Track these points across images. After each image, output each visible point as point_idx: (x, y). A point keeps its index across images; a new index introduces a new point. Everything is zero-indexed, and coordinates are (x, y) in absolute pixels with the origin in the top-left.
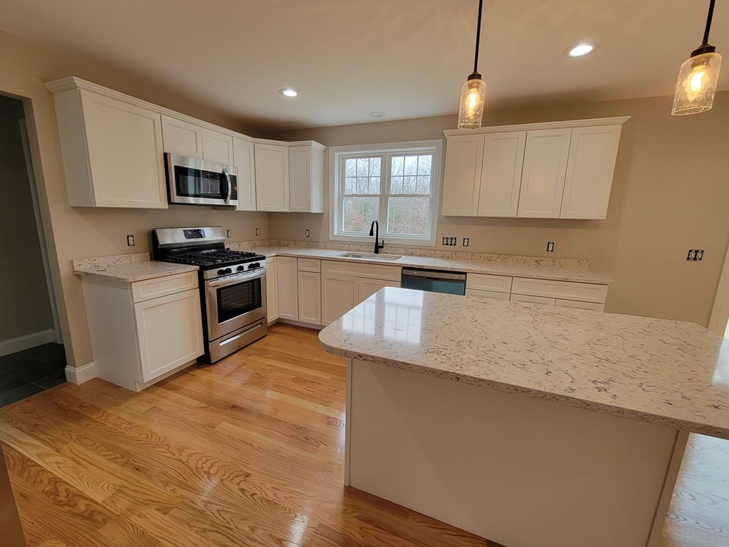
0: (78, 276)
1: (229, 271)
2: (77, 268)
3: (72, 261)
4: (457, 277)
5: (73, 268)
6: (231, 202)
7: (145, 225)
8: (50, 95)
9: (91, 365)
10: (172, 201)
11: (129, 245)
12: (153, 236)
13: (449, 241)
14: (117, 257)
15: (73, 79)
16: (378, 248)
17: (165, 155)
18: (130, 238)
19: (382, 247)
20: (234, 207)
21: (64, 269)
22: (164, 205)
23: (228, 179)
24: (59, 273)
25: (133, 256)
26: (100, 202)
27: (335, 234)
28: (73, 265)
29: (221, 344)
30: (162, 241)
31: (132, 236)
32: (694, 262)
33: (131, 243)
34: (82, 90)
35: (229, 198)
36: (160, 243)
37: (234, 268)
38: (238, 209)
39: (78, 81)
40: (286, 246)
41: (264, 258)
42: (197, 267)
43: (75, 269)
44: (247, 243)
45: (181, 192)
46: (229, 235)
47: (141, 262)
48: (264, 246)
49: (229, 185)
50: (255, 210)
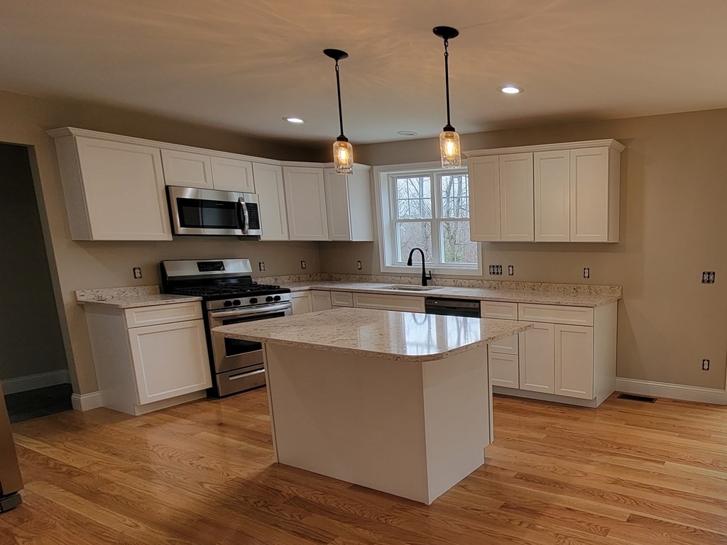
0: (82, 306)
1: (238, 303)
2: (80, 299)
3: (75, 292)
4: (471, 305)
5: (76, 298)
6: (253, 232)
7: (152, 258)
8: (52, 139)
9: (97, 394)
10: (176, 233)
11: (135, 277)
12: (162, 268)
13: (496, 270)
14: (122, 289)
15: (68, 129)
16: (425, 280)
17: (167, 188)
18: (137, 271)
19: (430, 278)
20: (257, 237)
21: (67, 299)
22: (170, 238)
23: (245, 207)
24: (63, 303)
25: (140, 288)
26: (97, 236)
27: (388, 264)
28: (75, 294)
29: (231, 379)
30: (170, 273)
31: (139, 269)
32: (708, 284)
33: (138, 275)
34: (77, 137)
35: (247, 227)
36: (169, 275)
37: (245, 301)
38: (262, 239)
39: (72, 130)
40: (339, 280)
41: (288, 291)
42: (200, 298)
43: (78, 299)
44: (288, 277)
45: (186, 224)
46: (262, 268)
47: (150, 294)
48: (313, 280)
49: (245, 214)
50: (287, 239)
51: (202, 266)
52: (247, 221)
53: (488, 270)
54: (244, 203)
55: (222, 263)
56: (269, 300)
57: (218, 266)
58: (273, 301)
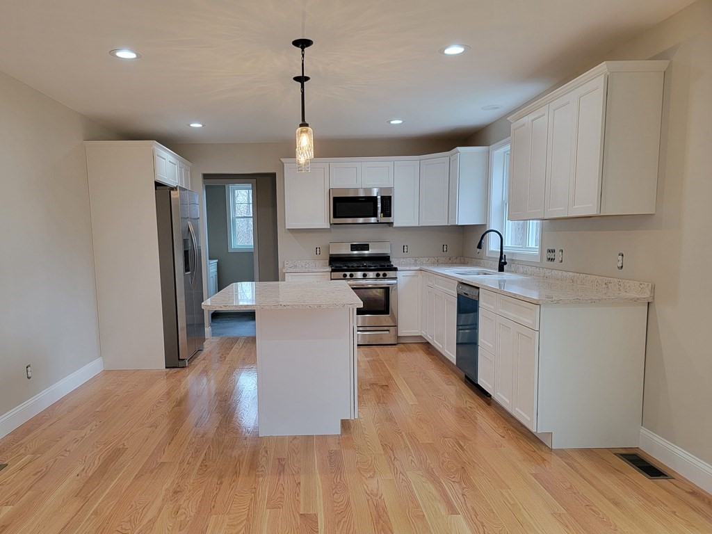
1: (352, 276)
3: (284, 262)
10: (332, 222)
14: (308, 261)
16: (503, 265)
17: (330, 190)
22: (327, 226)
25: (317, 262)
28: (284, 264)
31: (319, 248)
33: (318, 253)
35: (379, 216)
36: (330, 253)
41: (395, 269)
44: (427, 259)
45: (337, 215)
46: (405, 250)
47: (323, 266)
48: (452, 263)
49: (379, 205)
50: (417, 225)
51: (354, 247)
52: (379, 211)
53: (546, 255)
54: (379, 197)
55: (368, 245)
56: (378, 275)
57: (366, 247)
58: (381, 276)
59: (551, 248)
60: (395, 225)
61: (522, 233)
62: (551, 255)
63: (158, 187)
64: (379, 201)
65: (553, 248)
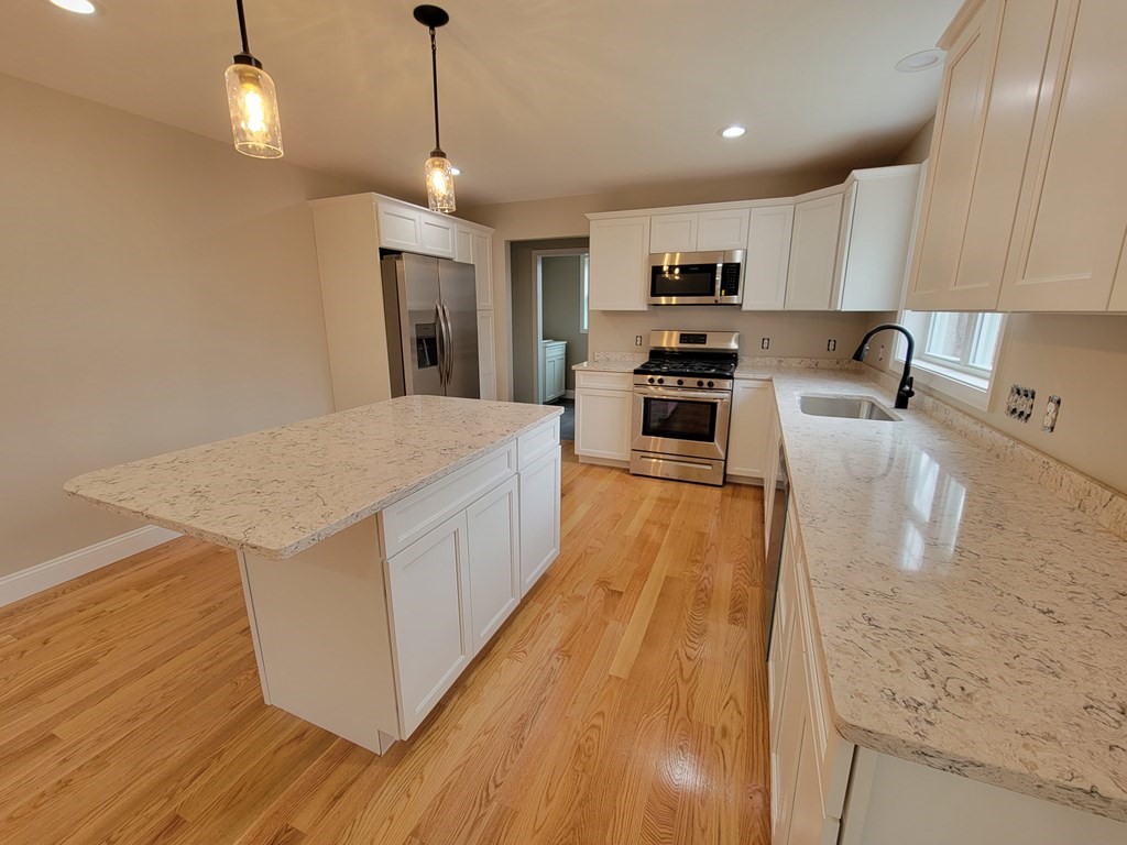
1: (662, 381)
11: (636, 345)
14: (624, 354)
15: (585, 216)
16: (905, 395)
17: (649, 257)
18: (638, 339)
20: (738, 306)
22: (644, 307)
23: (720, 269)
25: (637, 355)
29: (642, 458)
31: (641, 337)
33: (638, 343)
34: (591, 222)
35: (718, 293)
37: (671, 381)
46: (765, 345)
49: (719, 278)
50: (781, 308)
51: (684, 338)
52: (718, 286)
53: (1006, 399)
54: (720, 265)
55: (705, 336)
56: (700, 384)
57: (701, 338)
58: (705, 386)
59: (1022, 386)
60: (744, 308)
61: (964, 340)
62: (1022, 404)
63: (385, 257)
64: (719, 271)
65: (1030, 387)
